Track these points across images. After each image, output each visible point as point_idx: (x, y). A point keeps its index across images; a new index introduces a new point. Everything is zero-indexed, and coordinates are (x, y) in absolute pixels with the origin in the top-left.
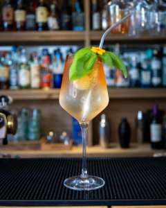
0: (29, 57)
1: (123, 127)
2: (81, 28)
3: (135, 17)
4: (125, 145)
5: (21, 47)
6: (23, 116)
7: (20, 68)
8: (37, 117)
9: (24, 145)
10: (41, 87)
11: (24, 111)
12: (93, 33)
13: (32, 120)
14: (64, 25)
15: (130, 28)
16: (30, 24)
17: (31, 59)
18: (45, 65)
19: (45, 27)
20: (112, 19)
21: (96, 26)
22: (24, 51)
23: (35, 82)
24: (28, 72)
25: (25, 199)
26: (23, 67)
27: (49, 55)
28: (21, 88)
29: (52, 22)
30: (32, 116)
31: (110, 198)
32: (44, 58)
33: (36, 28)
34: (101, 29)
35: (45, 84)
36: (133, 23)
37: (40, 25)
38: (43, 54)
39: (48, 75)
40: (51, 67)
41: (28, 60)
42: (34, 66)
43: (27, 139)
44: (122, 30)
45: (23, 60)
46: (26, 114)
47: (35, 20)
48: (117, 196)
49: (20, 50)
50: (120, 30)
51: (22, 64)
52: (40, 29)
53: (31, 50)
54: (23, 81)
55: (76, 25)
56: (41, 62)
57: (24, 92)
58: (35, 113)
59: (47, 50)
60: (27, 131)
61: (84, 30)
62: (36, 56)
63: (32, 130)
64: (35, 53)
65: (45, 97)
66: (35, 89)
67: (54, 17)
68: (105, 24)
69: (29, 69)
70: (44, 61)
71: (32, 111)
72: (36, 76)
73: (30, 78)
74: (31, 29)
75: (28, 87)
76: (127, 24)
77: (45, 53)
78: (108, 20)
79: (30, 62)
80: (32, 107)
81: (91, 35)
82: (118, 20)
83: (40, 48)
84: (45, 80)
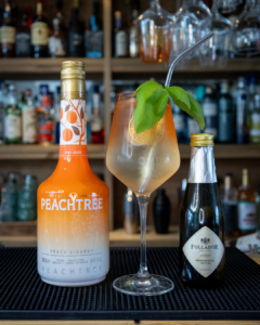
0: (20, 97)
1: (159, 202)
2: (99, 54)
3: (178, 37)
4: (162, 228)
5: (7, 82)
6: (10, 184)
7: (7, 114)
8: (31, 186)
9: (11, 228)
10: (37, 141)
11: (12, 176)
12: (116, 61)
13: (24, 191)
14: (72, 49)
15: (171, 55)
16: (22, 47)
17: (24, 100)
18: (43, 109)
19: (45, 52)
20: (144, 40)
21: (120, 50)
22: (12, 88)
23: (29, 135)
24: (18, 119)
25: (10, 309)
26: (10, 111)
27: (50, 94)
28: (8, 142)
29: (55, 45)
30: (24, 184)
31: (138, 309)
32: (43, 98)
33: (31, 53)
34: (127, 55)
35: (44, 138)
36: (175, 47)
37: (37, 49)
38: (41, 93)
39: (48, 123)
40: (52, 112)
41: (18, 101)
42: (27, 110)
43: (17, 219)
44: (158, 57)
45: (12, 100)
46: (14, 181)
47: (29, 41)
48: (149, 305)
49: (7, 86)
50: (155, 57)
51: (10, 106)
52: (37, 55)
53: (24, 85)
54: (11, 132)
55: (91, 50)
56: (38, 104)
57: (12, 148)
58: (28, 180)
59: (47, 87)
60: (16, 207)
61: (103, 56)
62: (30, 95)
63: (23, 205)
64: (30, 90)
65: (43, 156)
66: (28, 144)
67: (57, 37)
68: (133, 49)
69: (20, 115)
70: (41, 103)
71: (24, 177)
72: (30, 125)
73: (21, 129)
74: (23, 55)
75: (19, 141)
76: (167, 48)
77: (44, 90)
78: (139, 43)
79: (21, 105)
80: (24, 171)
81: (112, 65)
82: (152, 42)
83: (38, 84)
84: (44, 131)
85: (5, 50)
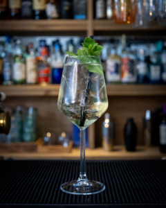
0: (24, 49)
2: (83, 17)
3: (142, 5)
4: (131, 148)
5: (15, 37)
6: (18, 114)
7: (15, 61)
8: (33, 115)
9: (18, 147)
10: (38, 82)
11: (19, 109)
12: (97, 22)
13: (27, 120)
14: (64, 13)
15: (137, 18)
16: (26, 12)
17: (27, 51)
18: (42, 58)
19: (43, 15)
20: (116, 7)
21: (100, 14)
22: (18, 42)
23: (31, 77)
24: (23, 65)
26: (17, 59)
27: (47, 47)
28: (15, 83)
29: (51, 10)
30: (27, 114)
31: (109, 202)
32: (42, 50)
33: (32, 15)
34: (105, 17)
35: (43, 80)
36: (140, 12)
37: (37, 13)
38: (41, 46)
39: (46, 69)
40: (49, 60)
41: (23, 52)
42: (30, 59)
43: (22, 140)
44: (127, 20)
45: (18, 51)
46: (21, 112)
47: (31, 7)
48: (117, 200)
49: (15, 41)
50: (125, 20)
51: (17, 56)
52: (37, 17)
53: (28, 40)
54: (18, 75)
55: (78, 14)
56: (38, 54)
57: (19, 87)
58: (31, 111)
59: (45, 41)
60: (22, 132)
61: (87, 18)
62: (32, 47)
63: (27, 130)
64: (32, 44)
65: (42, 93)
66: (31, 84)
67: (53, 4)
68: (109, 13)
69: (25, 63)
70: (41, 53)
71: (28, 109)
72: (32, 70)
73: (26, 72)
74: (27, 18)
75: (24, 82)
76: (133, 12)
77: (43, 44)
78: (113, 9)
79: (25, 55)
80: (28, 104)
81: (94, 25)
82: (122, 8)
83: (38, 39)
84: (43, 74)
85: (13, 14)
